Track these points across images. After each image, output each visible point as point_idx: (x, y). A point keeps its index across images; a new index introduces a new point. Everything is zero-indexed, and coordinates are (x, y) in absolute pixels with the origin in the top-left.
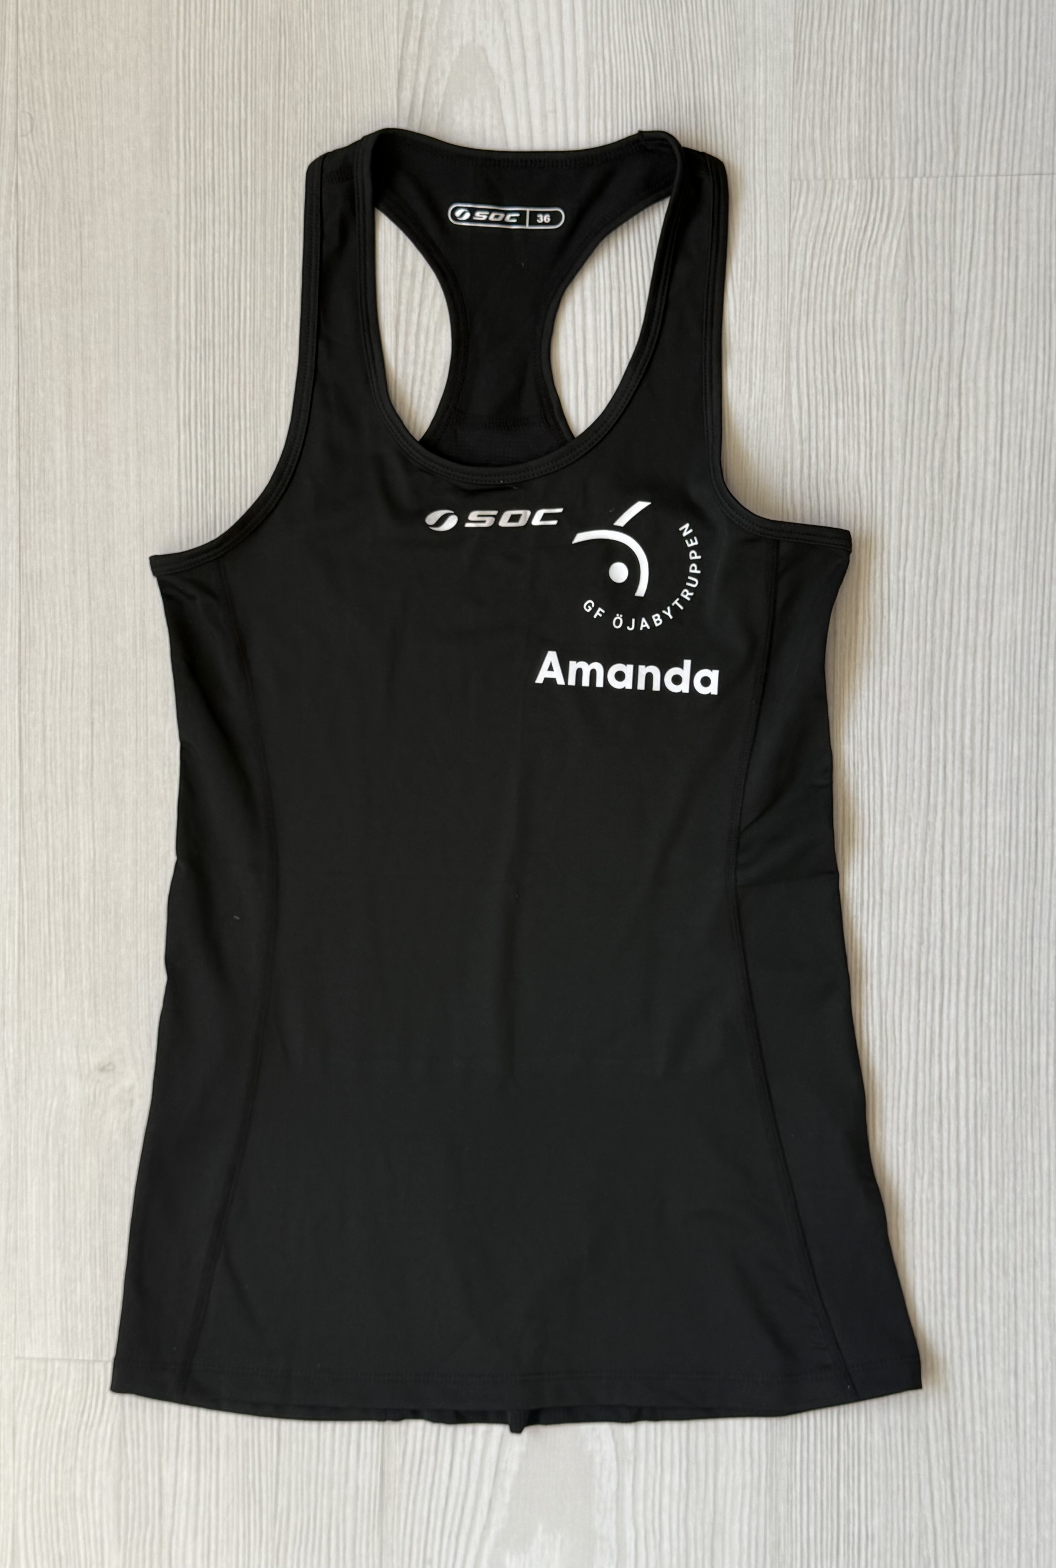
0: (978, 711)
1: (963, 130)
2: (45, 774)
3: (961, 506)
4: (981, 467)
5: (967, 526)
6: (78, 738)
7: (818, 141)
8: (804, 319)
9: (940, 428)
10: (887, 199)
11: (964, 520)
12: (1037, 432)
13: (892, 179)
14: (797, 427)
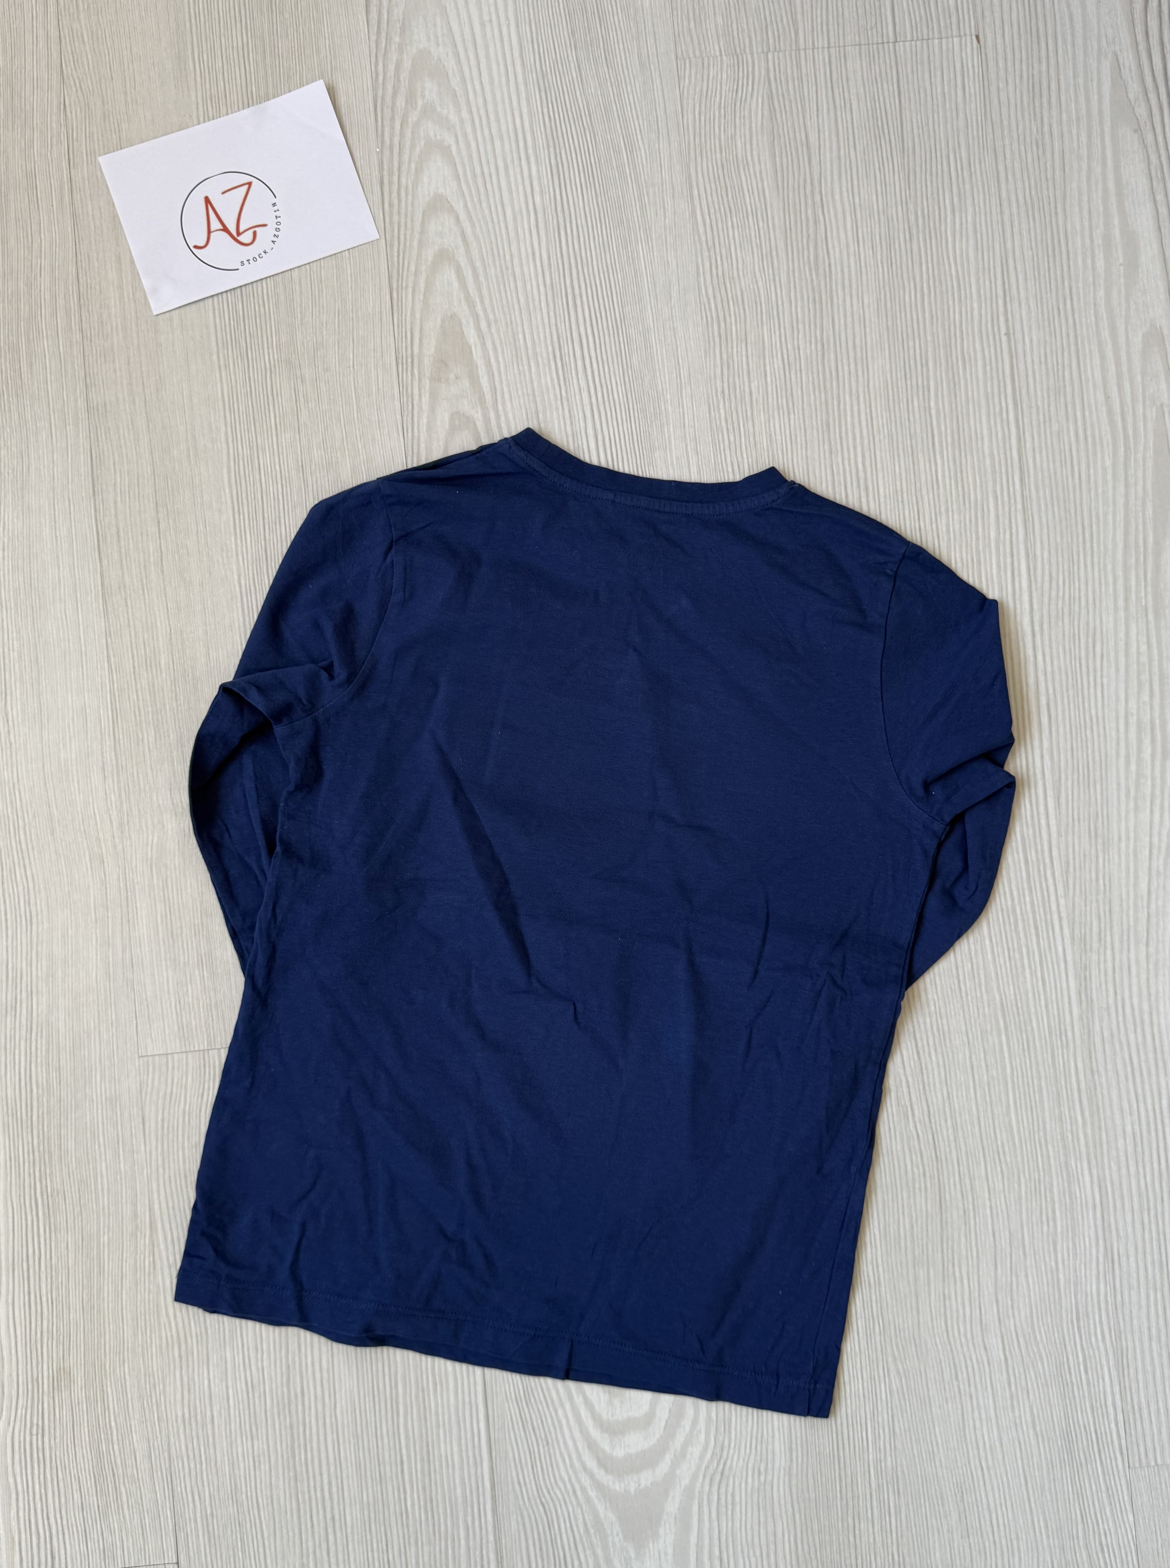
0: (866, 442)
1: (799, 17)
2: (122, 568)
3: (834, 288)
4: (845, 258)
5: (840, 302)
6: (147, 536)
7: (693, 31)
8: (699, 159)
9: (811, 231)
10: (750, 69)
11: (838, 299)
12: (882, 229)
13: (752, 54)
14: (703, 238)
